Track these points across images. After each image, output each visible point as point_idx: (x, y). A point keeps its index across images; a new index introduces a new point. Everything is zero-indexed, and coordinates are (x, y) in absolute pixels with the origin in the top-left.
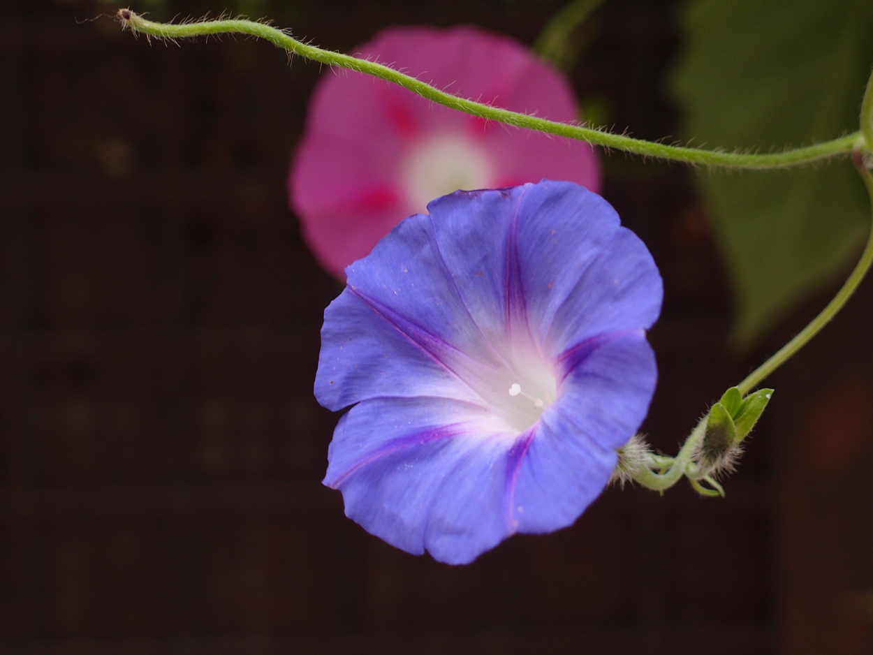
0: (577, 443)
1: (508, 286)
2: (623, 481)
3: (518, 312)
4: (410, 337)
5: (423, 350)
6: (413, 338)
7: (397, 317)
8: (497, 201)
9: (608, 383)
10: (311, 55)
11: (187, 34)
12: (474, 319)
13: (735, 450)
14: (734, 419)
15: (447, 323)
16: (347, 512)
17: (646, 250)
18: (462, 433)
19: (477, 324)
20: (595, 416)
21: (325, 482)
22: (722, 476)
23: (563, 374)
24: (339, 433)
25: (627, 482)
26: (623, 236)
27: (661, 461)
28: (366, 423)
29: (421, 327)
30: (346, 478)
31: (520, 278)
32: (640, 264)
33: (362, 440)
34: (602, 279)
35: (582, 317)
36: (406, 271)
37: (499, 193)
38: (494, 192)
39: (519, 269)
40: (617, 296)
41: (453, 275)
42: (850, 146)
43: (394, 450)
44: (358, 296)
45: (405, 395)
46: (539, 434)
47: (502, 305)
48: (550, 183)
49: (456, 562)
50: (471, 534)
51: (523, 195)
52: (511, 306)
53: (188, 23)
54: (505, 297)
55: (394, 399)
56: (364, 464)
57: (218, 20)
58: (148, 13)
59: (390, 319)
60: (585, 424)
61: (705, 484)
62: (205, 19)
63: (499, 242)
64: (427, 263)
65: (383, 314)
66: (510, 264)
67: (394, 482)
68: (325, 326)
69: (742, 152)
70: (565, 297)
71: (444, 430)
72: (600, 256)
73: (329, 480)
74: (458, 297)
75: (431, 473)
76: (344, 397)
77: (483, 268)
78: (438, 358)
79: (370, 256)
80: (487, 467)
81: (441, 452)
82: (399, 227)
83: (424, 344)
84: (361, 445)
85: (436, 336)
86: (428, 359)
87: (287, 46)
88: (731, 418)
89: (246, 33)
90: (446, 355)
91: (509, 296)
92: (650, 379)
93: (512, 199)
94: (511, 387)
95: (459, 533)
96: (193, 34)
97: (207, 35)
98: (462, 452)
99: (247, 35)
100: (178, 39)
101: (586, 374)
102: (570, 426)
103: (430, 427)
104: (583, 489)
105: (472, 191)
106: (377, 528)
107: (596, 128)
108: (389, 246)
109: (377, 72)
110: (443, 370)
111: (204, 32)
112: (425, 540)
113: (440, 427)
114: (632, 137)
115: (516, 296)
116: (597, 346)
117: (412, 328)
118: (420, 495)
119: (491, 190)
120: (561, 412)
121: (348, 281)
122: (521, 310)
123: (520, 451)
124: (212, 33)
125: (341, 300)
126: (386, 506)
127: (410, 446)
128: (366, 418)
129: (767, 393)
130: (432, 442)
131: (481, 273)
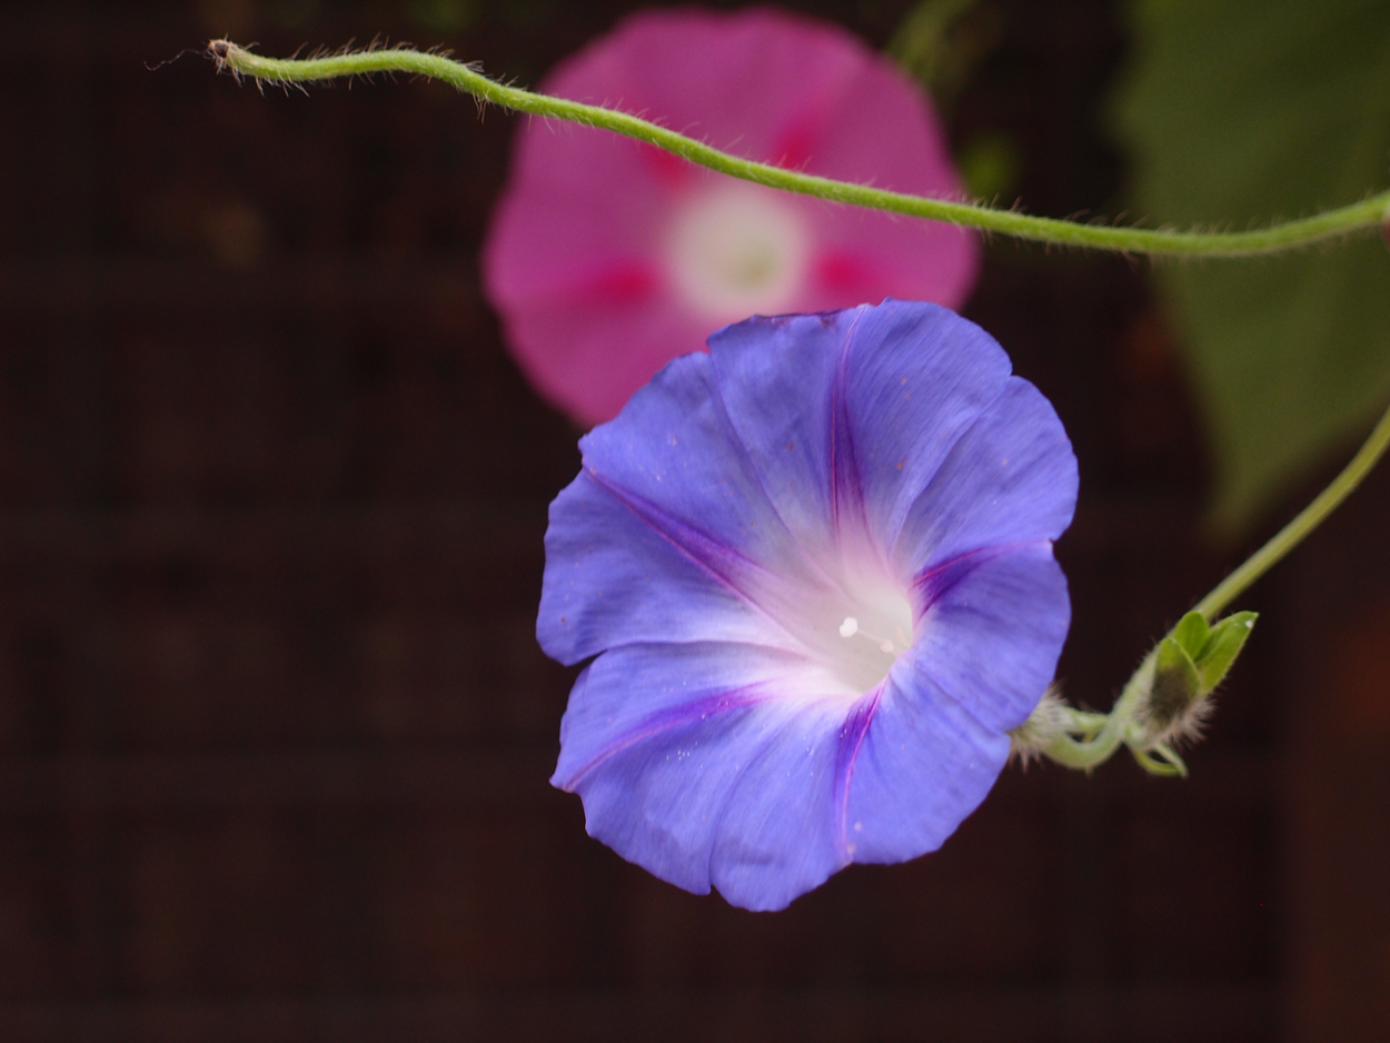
0: (946, 719)
1: (835, 464)
2: (1025, 761)
3: (850, 506)
4: (683, 546)
5: (704, 567)
6: (688, 549)
7: (662, 517)
8: (815, 332)
9: (993, 623)
10: (514, 102)
11: (319, 75)
12: (784, 519)
13: (1200, 706)
14: (1197, 660)
15: (740, 524)
16: (589, 828)
17: (1053, 414)
18: (766, 699)
19: (789, 525)
20: (972, 675)
21: (555, 781)
22: (1182, 746)
23: (923, 606)
24: (577, 699)
25: (1032, 760)
26: (1018, 391)
27: (1086, 721)
28: (617, 685)
29: (700, 531)
30: (586, 774)
31: (852, 451)
32: (1043, 435)
33: (611, 711)
34: (982, 457)
35: (951, 516)
36: (675, 442)
37: (817, 320)
38: (810, 318)
39: (850, 439)
40: (1006, 486)
41: (748, 449)
42: (1379, 215)
43: (659, 729)
44: (599, 484)
45: (678, 638)
46: (886, 701)
47: (826, 495)
48: (897, 304)
49: (761, 907)
50: (782, 864)
51: (856, 324)
52: (840, 498)
53: (321, 57)
54: (830, 483)
55: (660, 645)
56: (614, 752)
57: (366, 51)
58: (257, 44)
59: (649, 520)
60: (956, 687)
61: (1156, 756)
62: (346, 51)
63: (819, 398)
64: (707, 429)
65: (640, 512)
66: (836, 431)
67: (661, 781)
68: (551, 531)
69: (1205, 230)
70: (925, 485)
71: (738, 694)
72: (978, 421)
73: (560, 778)
74: (757, 481)
75: (720, 763)
76: (583, 643)
77: (795, 437)
78: (728, 579)
79: (620, 419)
80: (807, 754)
81: (734, 731)
82: (664, 372)
83: (705, 558)
84: (610, 720)
85: (725, 544)
86: (711, 582)
87: (476, 90)
88: (1190, 660)
89: (410, 71)
90: (740, 574)
91: (836, 482)
92: (1059, 621)
93: (838, 330)
94: (842, 623)
95: (765, 861)
96: (328, 75)
97: (350, 76)
98: (767, 731)
99: (414, 74)
100: (305, 83)
101: (959, 608)
102: (933, 690)
103: (717, 689)
104: (955, 792)
105: (777, 317)
106: (637, 852)
107: (969, 201)
108: (648, 404)
109: (619, 126)
110: (735, 598)
111: (345, 72)
112: (711, 872)
113: (732, 689)
114: (1026, 213)
115: (847, 481)
116: (977, 565)
117: (685, 534)
118: (702, 799)
119: (805, 315)
120: (920, 669)
121: (585, 460)
122: (856, 503)
123: (856, 730)
124: (358, 72)
125: (574, 491)
126: (650, 817)
127: (686, 722)
128: (617, 676)
129: (1248, 618)
130: (718, 715)
131: (792, 446)
